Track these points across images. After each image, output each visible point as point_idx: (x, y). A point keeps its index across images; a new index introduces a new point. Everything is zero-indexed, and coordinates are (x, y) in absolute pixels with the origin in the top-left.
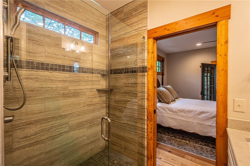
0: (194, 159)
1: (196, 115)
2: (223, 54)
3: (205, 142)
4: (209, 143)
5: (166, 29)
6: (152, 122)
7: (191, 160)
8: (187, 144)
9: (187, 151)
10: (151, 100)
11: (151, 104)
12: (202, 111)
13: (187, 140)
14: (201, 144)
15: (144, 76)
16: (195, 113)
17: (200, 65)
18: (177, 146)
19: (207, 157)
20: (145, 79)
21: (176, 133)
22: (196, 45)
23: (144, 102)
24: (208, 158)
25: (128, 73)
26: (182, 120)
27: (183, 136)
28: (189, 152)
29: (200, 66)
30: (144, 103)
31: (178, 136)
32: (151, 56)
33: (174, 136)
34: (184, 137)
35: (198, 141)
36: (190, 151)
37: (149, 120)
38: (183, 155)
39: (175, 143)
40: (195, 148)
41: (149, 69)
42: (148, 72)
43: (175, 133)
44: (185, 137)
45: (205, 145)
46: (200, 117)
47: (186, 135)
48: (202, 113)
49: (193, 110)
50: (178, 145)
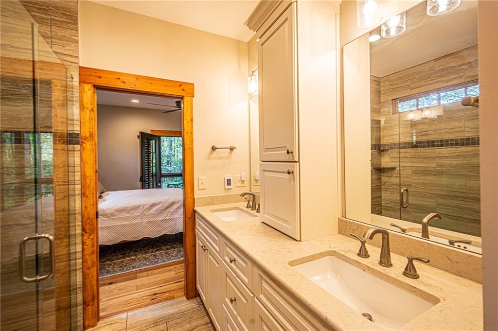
0: (149, 272)
1: (145, 210)
2: (189, 132)
3: (156, 247)
4: (161, 246)
5: (119, 78)
6: (94, 233)
7: (148, 275)
8: (133, 260)
9: (138, 268)
10: (92, 195)
11: (91, 203)
12: (153, 202)
13: (132, 256)
14: (152, 252)
15: (73, 152)
16: (143, 208)
17: (139, 134)
18: (120, 270)
19: (163, 262)
20: (74, 156)
21: (110, 253)
22: (131, 100)
23: (75, 202)
24: (165, 263)
25: (21, 143)
26: (124, 225)
27: (123, 253)
28: (141, 268)
29: (138, 136)
30: (75, 204)
31: (114, 257)
32: (90, 117)
33: (107, 260)
34: (125, 254)
35: (147, 249)
36: (142, 266)
37: (86, 233)
38: (134, 275)
39: (114, 267)
40: (146, 260)
41: (86, 138)
42: (84, 145)
43: (107, 254)
44: (127, 252)
45: (157, 250)
46: (151, 211)
47: (127, 250)
48: (153, 205)
49: (141, 205)
50: (121, 268)
